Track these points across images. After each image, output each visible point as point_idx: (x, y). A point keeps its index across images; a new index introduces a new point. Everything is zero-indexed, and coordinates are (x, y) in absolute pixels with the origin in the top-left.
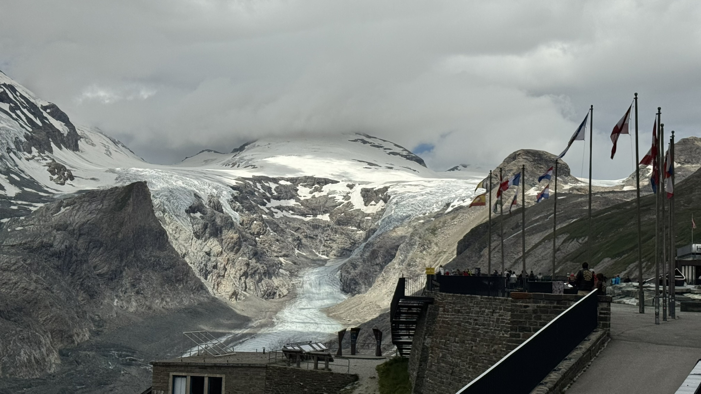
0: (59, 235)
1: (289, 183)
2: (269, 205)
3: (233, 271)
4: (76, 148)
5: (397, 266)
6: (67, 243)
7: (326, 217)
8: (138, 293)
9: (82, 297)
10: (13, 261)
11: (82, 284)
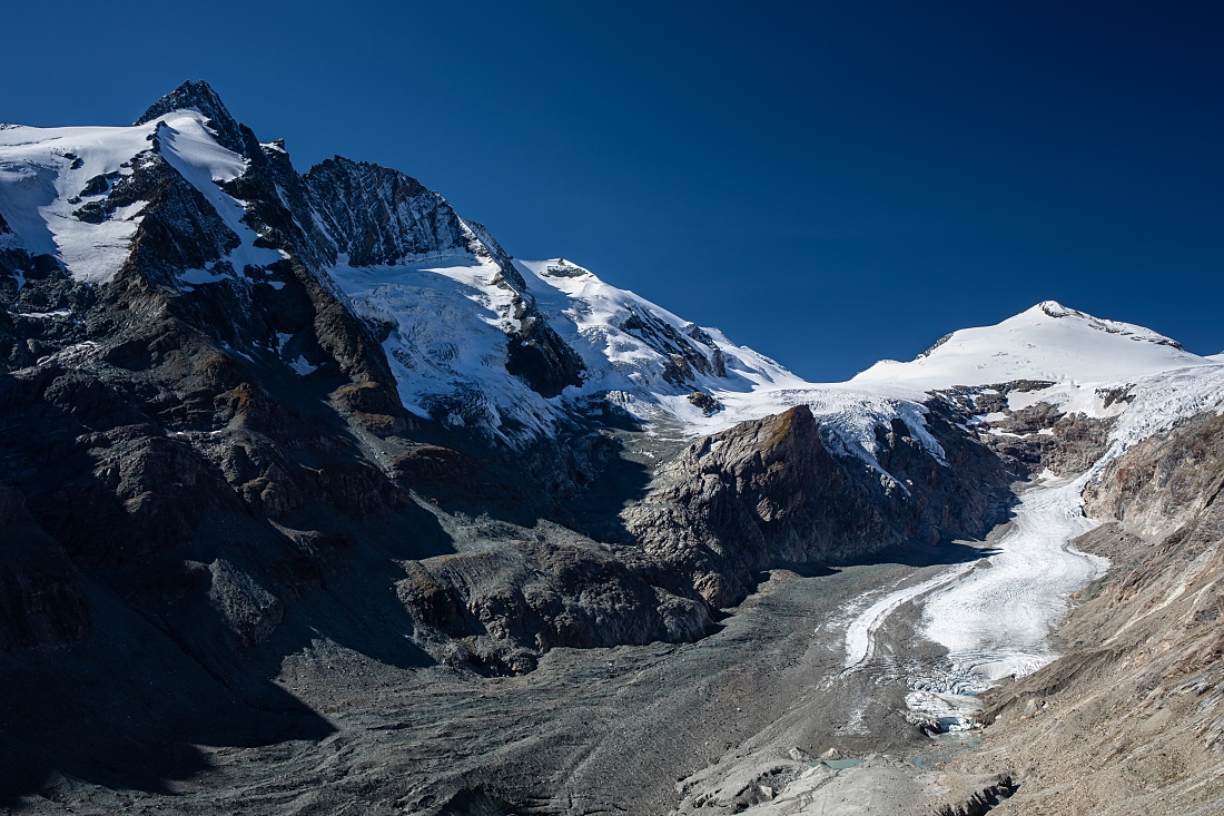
0: (709, 479)
1: (994, 392)
2: (970, 422)
4: (722, 373)
5: (1156, 488)
6: (718, 488)
7: (1049, 432)
10: (657, 514)
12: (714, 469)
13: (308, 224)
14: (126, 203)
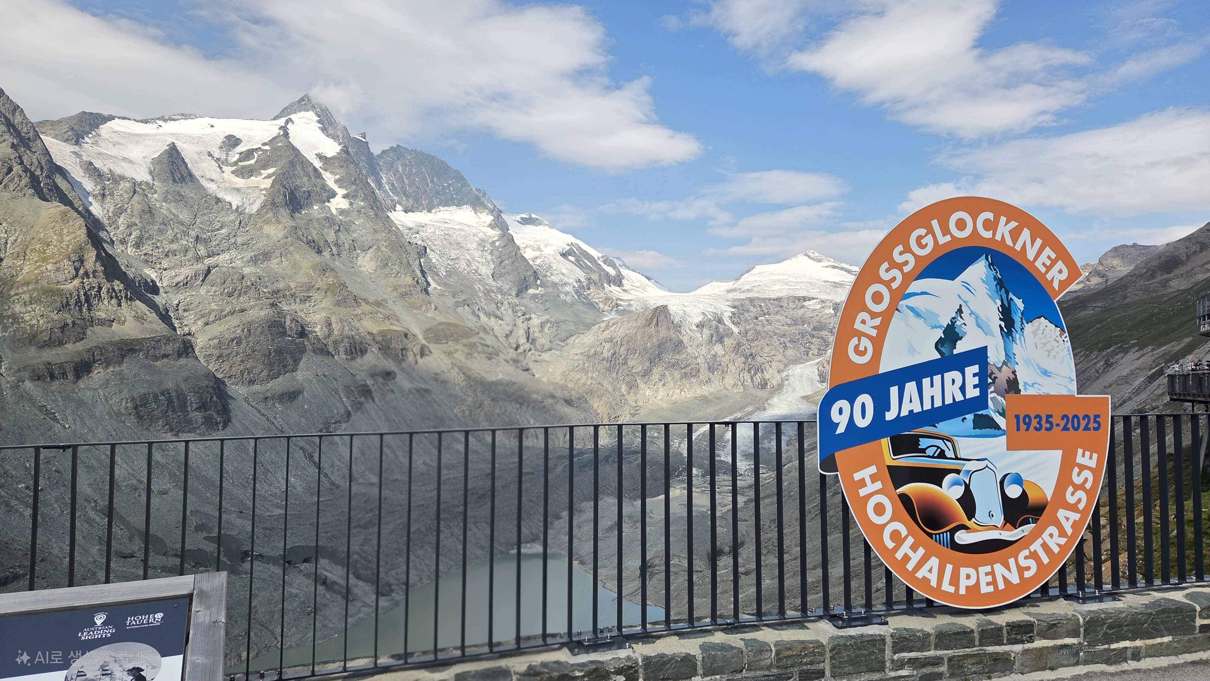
0: (607, 346)
1: (775, 303)
3: (733, 368)
4: (620, 285)
6: (612, 351)
8: (664, 385)
9: (624, 388)
10: (576, 365)
11: (624, 379)
12: (610, 340)
13: (380, 186)
14: (265, 167)
